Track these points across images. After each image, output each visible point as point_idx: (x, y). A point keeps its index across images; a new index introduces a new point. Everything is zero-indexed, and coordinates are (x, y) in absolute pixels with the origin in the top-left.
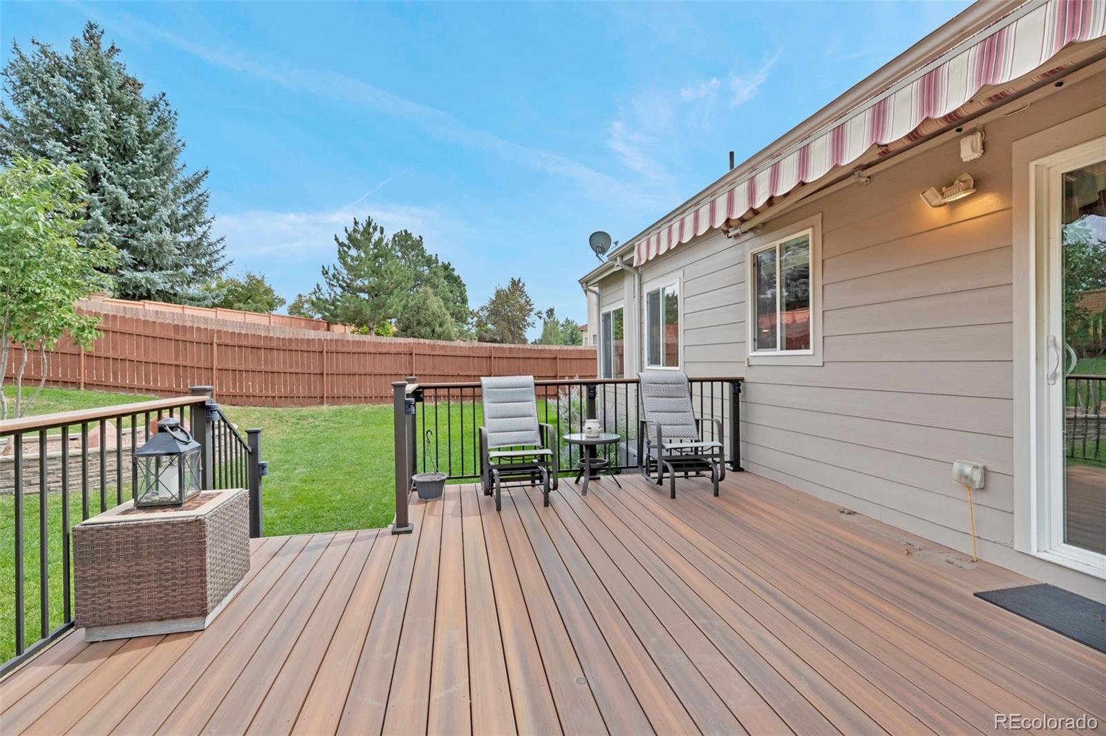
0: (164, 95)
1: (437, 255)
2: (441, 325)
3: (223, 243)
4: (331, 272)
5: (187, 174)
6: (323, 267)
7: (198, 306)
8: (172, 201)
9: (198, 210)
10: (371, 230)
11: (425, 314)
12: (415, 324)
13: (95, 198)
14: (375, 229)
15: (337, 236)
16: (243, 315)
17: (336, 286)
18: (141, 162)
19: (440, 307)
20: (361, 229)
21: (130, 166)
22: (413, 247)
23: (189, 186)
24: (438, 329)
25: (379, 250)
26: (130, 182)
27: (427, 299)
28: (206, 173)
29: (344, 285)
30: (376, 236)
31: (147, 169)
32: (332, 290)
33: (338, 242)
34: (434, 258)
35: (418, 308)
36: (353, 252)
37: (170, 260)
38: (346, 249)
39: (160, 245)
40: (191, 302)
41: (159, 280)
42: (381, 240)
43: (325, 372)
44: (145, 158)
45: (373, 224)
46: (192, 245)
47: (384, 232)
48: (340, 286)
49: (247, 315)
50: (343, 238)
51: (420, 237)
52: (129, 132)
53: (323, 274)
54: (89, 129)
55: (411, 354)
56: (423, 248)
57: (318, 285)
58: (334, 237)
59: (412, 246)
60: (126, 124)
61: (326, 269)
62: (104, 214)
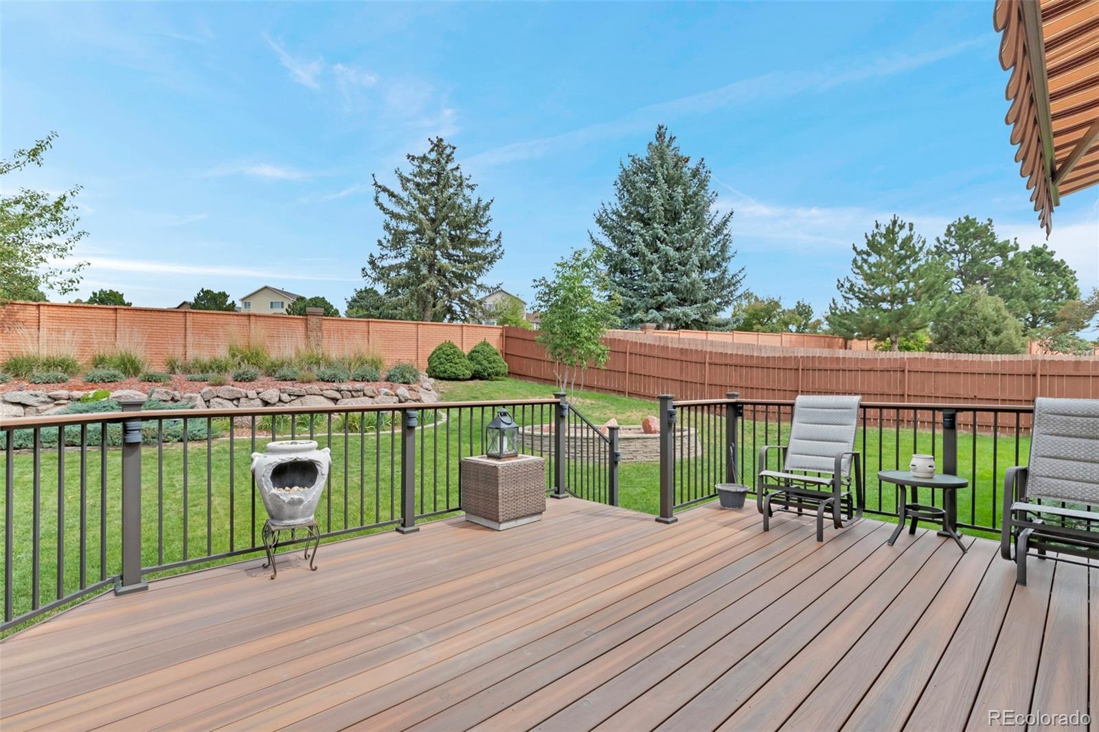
0: (703, 159)
1: (1016, 239)
2: (996, 333)
3: (744, 273)
4: (847, 285)
5: (718, 220)
6: (839, 281)
7: (721, 331)
8: (702, 247)
9: (723, 250)
10: (897, 229)
11: (970, 320)
12: (955, 334)
13: (655, 257)
14: (902, 227)
15: (855, 246)
16: (756, 336)
17: (852, 299)
18: (683, 221)
19: (998, 310)
20: (883, 230)
21: (677, 226)
22: (976, 236)
23: (718, 231)
24: (991, 338)
25: (906, 251)
26: (676, 238)
27: (976, 301)
28: (731, 214)
29: (861, 296)
30: (903, 234)
31: (687, 225)
32: (847, 304)
33: (856, 251)
34: (1012, 243)
35: (962, 313)
36: (873, 259)
37: (700, 296)
38: (865, 256)
39: (693, 284)
40: (717, 328)
41: (692, 312)
42: (910, 238)
43: (800, 390)
44: (686, 218)
45: (899, 222)
46: (717, 279)
47: (914, 229)
48: (858, 298)
49: (760, 336)
50: (863, 246)
51: (989, 220)
52: (677, 200)
53: (838, 288)
54: (653, 207)
55: (903, 371)
56: (992, 234)
57: (834, 300)
58: (852, 247)
59: (974, 234)
60: (676, 194)
61: (842, 282)
62: (659, 268)
